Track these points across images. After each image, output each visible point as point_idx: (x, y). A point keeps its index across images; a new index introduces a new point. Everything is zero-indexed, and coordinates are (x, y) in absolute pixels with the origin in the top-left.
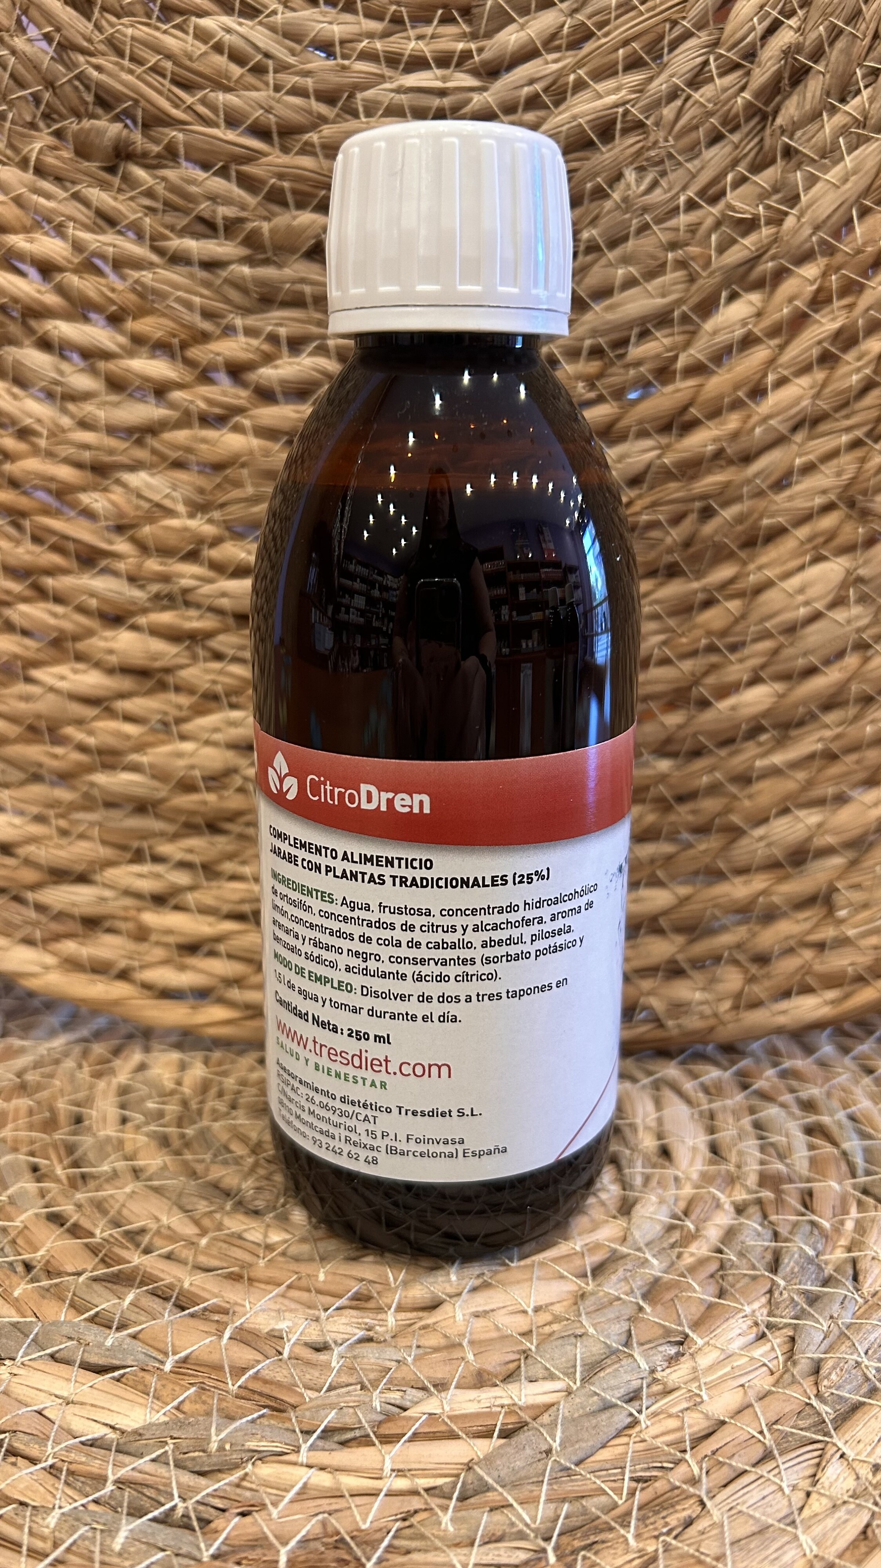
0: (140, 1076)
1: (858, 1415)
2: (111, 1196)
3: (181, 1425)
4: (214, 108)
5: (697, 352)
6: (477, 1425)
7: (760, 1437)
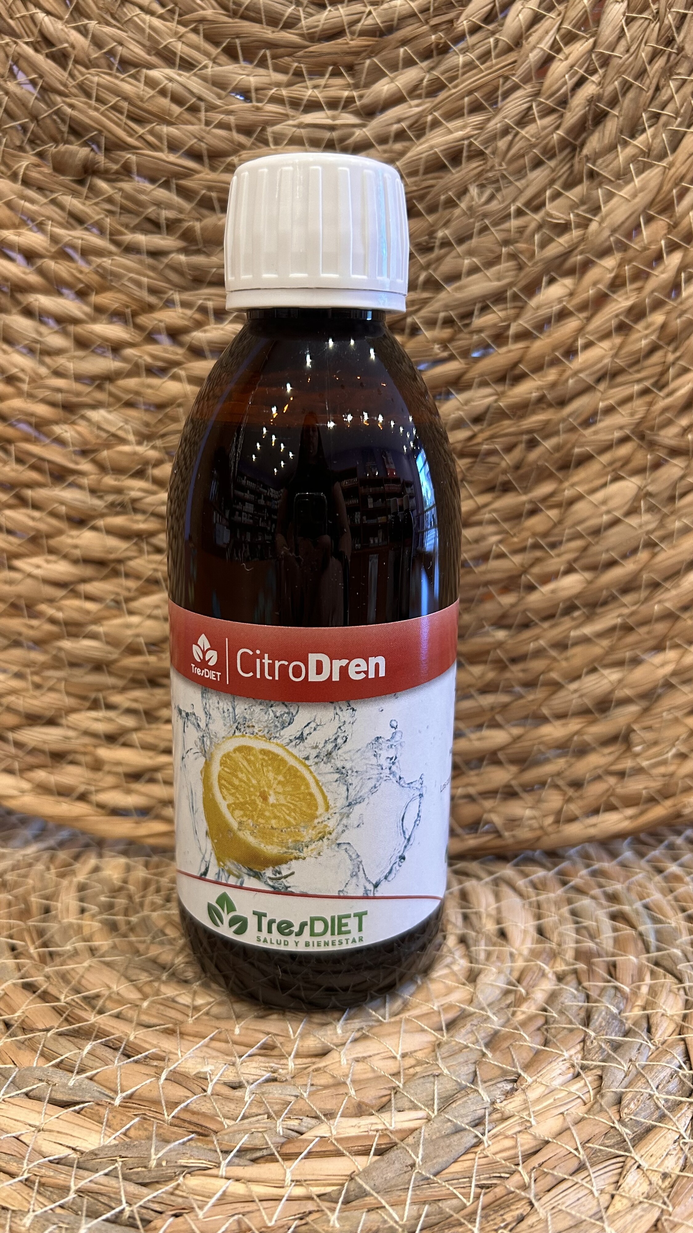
0: (95, 876)
1: (651, 1135)
2: (73, 969)
3: (128, 1146)
4: (159, 137)
5: (524, 322)
6: (358, 1145)
7: (576, 1153)
